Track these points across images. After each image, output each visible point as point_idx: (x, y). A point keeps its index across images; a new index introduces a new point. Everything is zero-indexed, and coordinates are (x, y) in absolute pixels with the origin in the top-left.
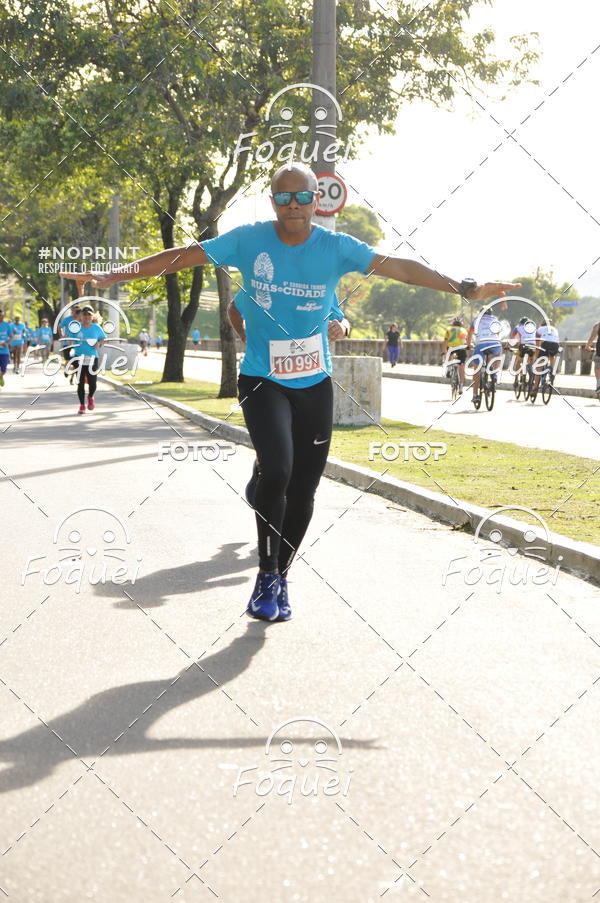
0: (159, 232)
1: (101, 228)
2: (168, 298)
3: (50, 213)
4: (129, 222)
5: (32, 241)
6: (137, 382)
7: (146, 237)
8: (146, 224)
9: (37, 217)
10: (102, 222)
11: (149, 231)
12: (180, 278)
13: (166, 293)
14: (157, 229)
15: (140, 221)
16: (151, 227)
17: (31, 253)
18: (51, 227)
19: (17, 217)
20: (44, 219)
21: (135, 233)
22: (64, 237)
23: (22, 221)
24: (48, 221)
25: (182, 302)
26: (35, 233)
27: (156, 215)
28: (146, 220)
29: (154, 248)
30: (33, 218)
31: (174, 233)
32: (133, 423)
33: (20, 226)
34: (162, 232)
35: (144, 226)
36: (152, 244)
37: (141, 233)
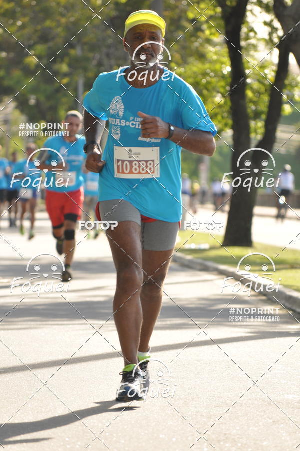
2: (233, 128)
3: (66, 8)
5: (41, 48)
6: (187, 246)
9: (47, 13)
12: (251, 101)
13: (230, 122)
17: (38, 66)
18: (67, 28)
19: (18, 15)
20: (58, 18)
22: (86, 44)
23: (27, 19)
24: (64, 20)
25: (253, 135)
26: (45, 38)
27: (219, 10)
29: (215, 57)
30: (41, 15)
32: (186, 299)
33: (23, 27)
35: (198, 29)
36: (211, 52)
37: (193, 39)
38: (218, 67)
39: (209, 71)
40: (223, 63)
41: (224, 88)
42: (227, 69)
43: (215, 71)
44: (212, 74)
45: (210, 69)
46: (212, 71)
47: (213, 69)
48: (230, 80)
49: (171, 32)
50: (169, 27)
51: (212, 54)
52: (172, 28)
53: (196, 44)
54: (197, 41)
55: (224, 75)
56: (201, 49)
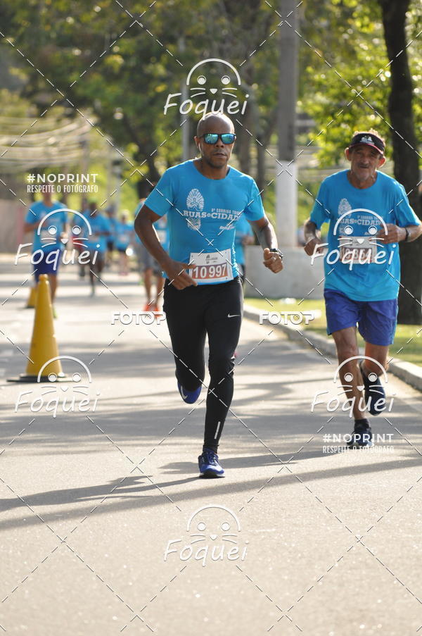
0: (378, 27)
1: (261, 19)
4: (318, 6)
7: (353, 37)
8: (352, 10)
11: (358, 24)
14: (373, 18)
15: (341, 5)
16: (362, 16)
21: (329, 28)
28: (354, 3)
29: (368, 58)
31: (409, 28)
34: (385, 25)
35: (348, 13)
36: (363, 50)
37: (341, 29)
38: (373, 71)
39: (360, 78)
40: (379, 66)
41: (381, 100)
42: (386, 75)
43: (368, 78)
44: (364, 82)
45: (361, 74)
46: (364, 78)
47: (365, 74)
48: (389, 90)
49: (310, 19)
50: (306, 12)
51: (364, 53)
52: (311, 13)
53: (346, 36)
54: (345, 32)
55: (382, 82)
56: (351, 42)
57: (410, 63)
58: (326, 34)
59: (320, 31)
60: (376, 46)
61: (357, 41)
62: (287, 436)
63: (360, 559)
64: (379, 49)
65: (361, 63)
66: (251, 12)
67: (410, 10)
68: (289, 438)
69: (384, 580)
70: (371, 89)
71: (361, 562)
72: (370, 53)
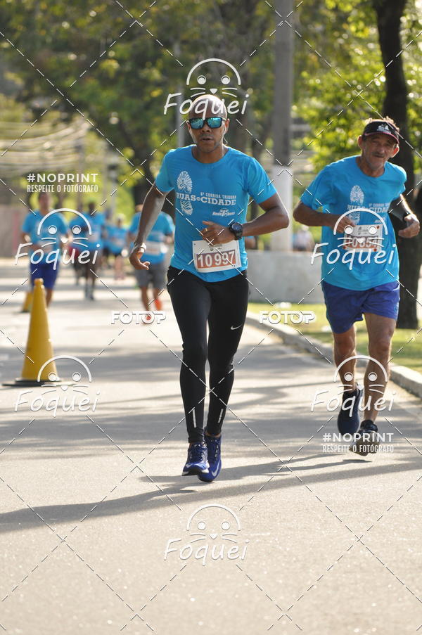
0: (373, 31)
1: (256, 24)
4: (313, 11)
5: (123, 49)
7: (348, 42)
8: (347, 15)
10: (260, 11)
11: (353, 28)
12: (414, 124)
14: (368, 23)
15: (336, 9)
16: (356, 21)
17: (119, 73)
18: (159, 20)
20: (145, 6)
21: (324, 33)
22: (185, 42)
23: (102, 8)
24: (154, 9)
28: (349, 8)
29: (363, 63)
31: (403, 33)
33: (98, 19)
34: (380, 29)
35: (343, 18)
36: (359, 55)
37: (336, 34)
38: (367, 76)
39: (354, 82)
40: (374, 71)
41: (376, 105)
42: (381, 80)
43: (363, 83)
44: (359, 87)
45: (356, 79)
46: (358, 82)
47: (360, 79)
48: (384, 94)
49: (304, 24)
50: (301, 17)
51: (359, 58)
52: (307, 18)
53: (341, 41)
54: (340, 37)
55: (376, 87)
56: (346, 47)
57: (405, 68)
58: (321, 38)
59: (315, 36)
60: (370, 51)
61: (352, 46)
62: (283, 440)
63: (355, 563)
64: (374, 54)
65: (356, 68)
66: (246, 17)
67: (404, 15)
68: (284, 442)
69: (378, 584)
70: (366, 93)
71: (356, 566)
72: (365, 57)
